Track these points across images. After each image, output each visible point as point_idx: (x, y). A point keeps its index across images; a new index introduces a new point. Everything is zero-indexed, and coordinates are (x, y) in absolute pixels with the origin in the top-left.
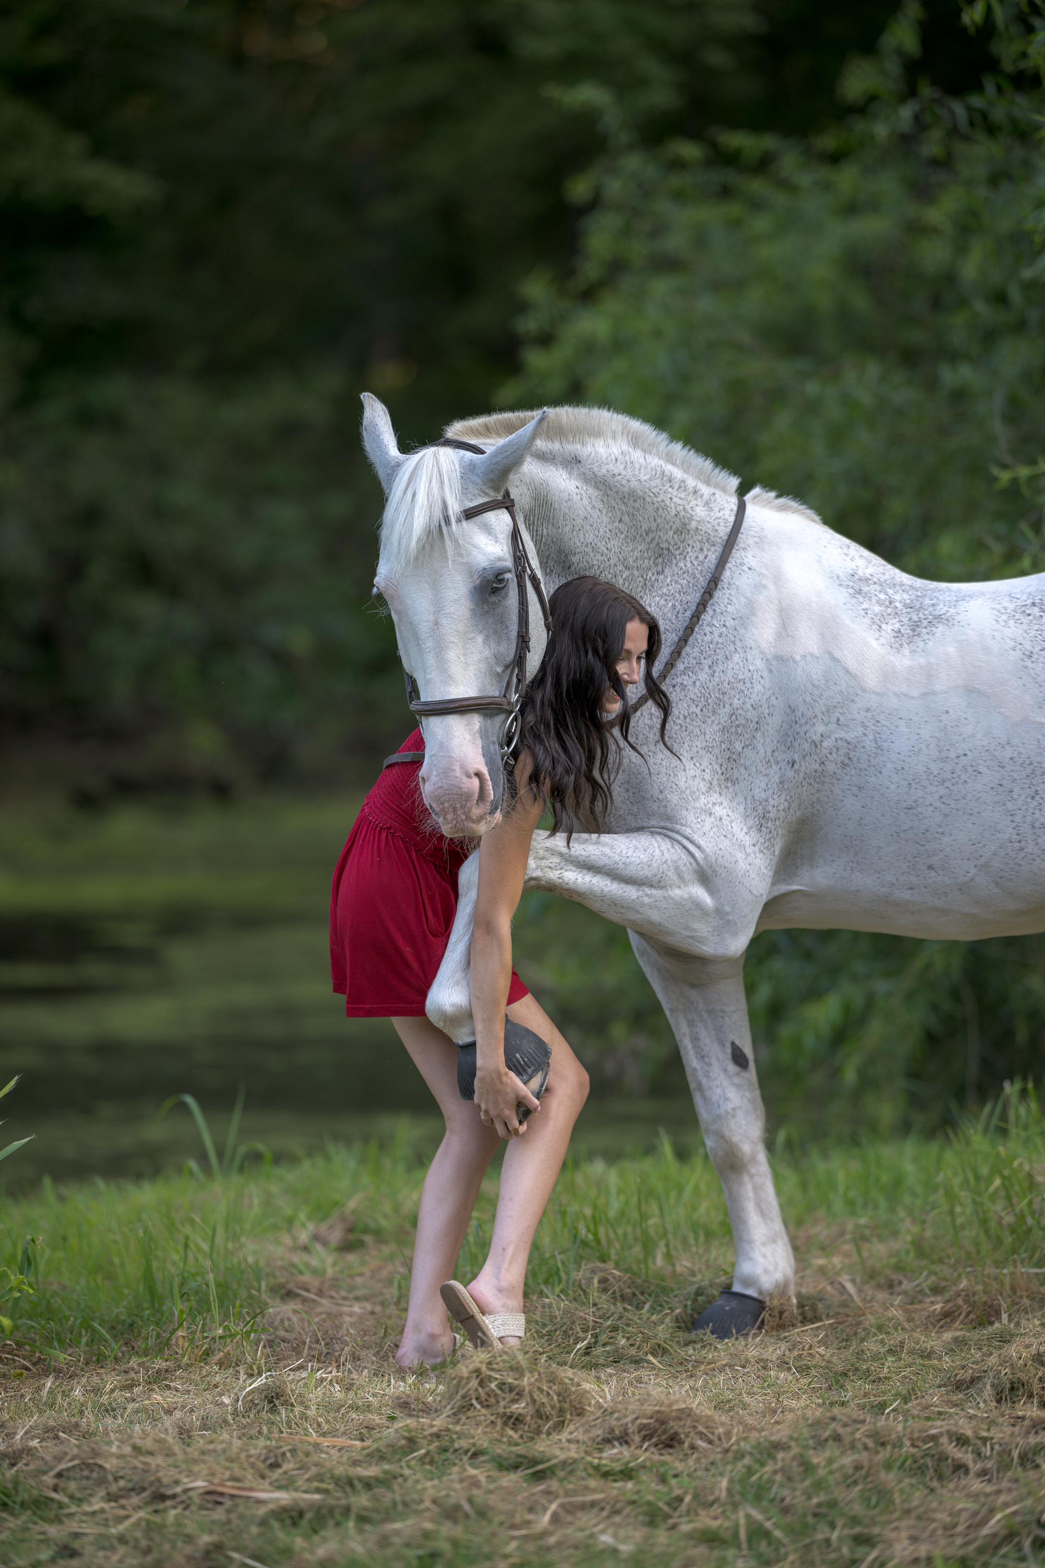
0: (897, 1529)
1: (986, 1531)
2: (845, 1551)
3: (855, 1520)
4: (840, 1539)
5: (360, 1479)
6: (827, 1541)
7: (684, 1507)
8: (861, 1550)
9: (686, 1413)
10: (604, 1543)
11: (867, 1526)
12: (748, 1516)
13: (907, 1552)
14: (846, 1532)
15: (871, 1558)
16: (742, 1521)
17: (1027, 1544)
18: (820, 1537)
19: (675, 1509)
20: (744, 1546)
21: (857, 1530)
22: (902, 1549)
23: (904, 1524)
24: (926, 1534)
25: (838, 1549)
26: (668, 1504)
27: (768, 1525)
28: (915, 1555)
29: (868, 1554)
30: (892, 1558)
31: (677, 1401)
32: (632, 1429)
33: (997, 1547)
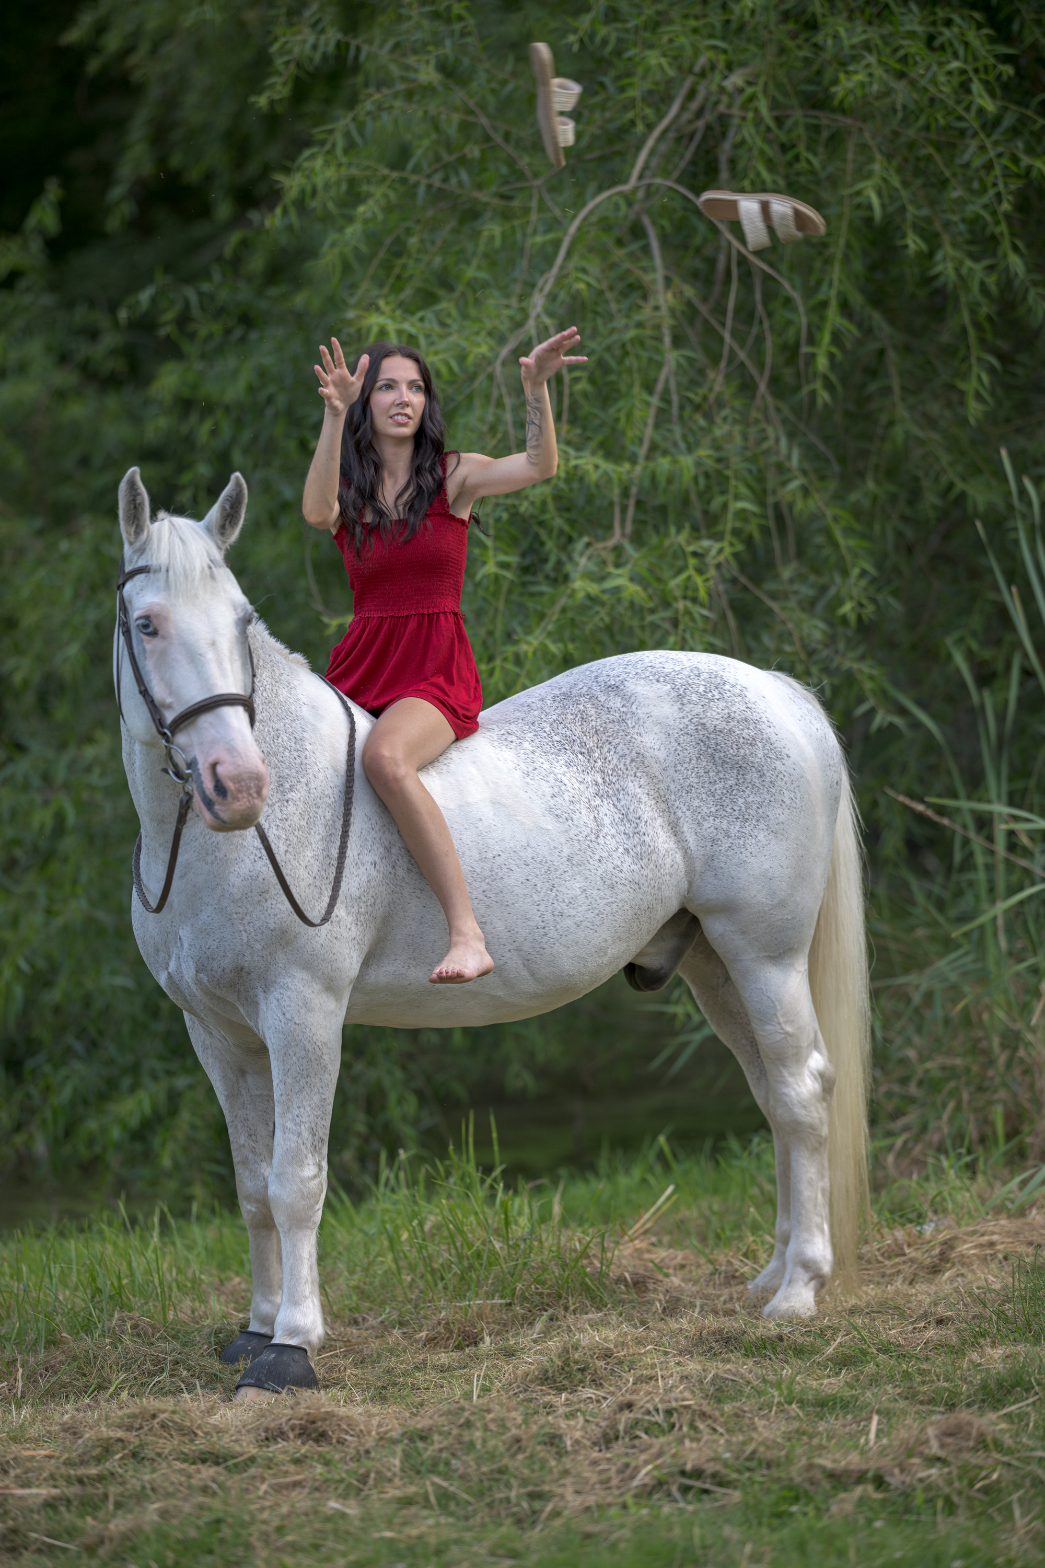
0: (564, 1485)
1: (636, 1483)
2: (525, 1505)
3: (524, 1482)
4: (519, 1497)
5: (88, 1477)
6: (508, 1500)
7: (371, 1482)
8: (537, 1505)
9: (330, 1415)
10: (332, 1508)
11: (536, 1485)
12: (433, 1484)
13: (577, 1503)
14: (523, 1491)
15: (549, 1508)
16: (430, 1489)
17: (674, 1489)
18: (501, 1495)
19: (365, 1483)
20: (436, 1507)
21: (530, 1488)
22: (573, 1501)
23: (568, 1481)
24: (588, 1488)
25: (518, 1504)
26: (358, 1481)
27: (452, 1489)
28: (587, 1504)
29: (545, 1506)
30: (566, 1508)
31: (323, 1405)
32: (286, 1428)
33: (650, 1494)
